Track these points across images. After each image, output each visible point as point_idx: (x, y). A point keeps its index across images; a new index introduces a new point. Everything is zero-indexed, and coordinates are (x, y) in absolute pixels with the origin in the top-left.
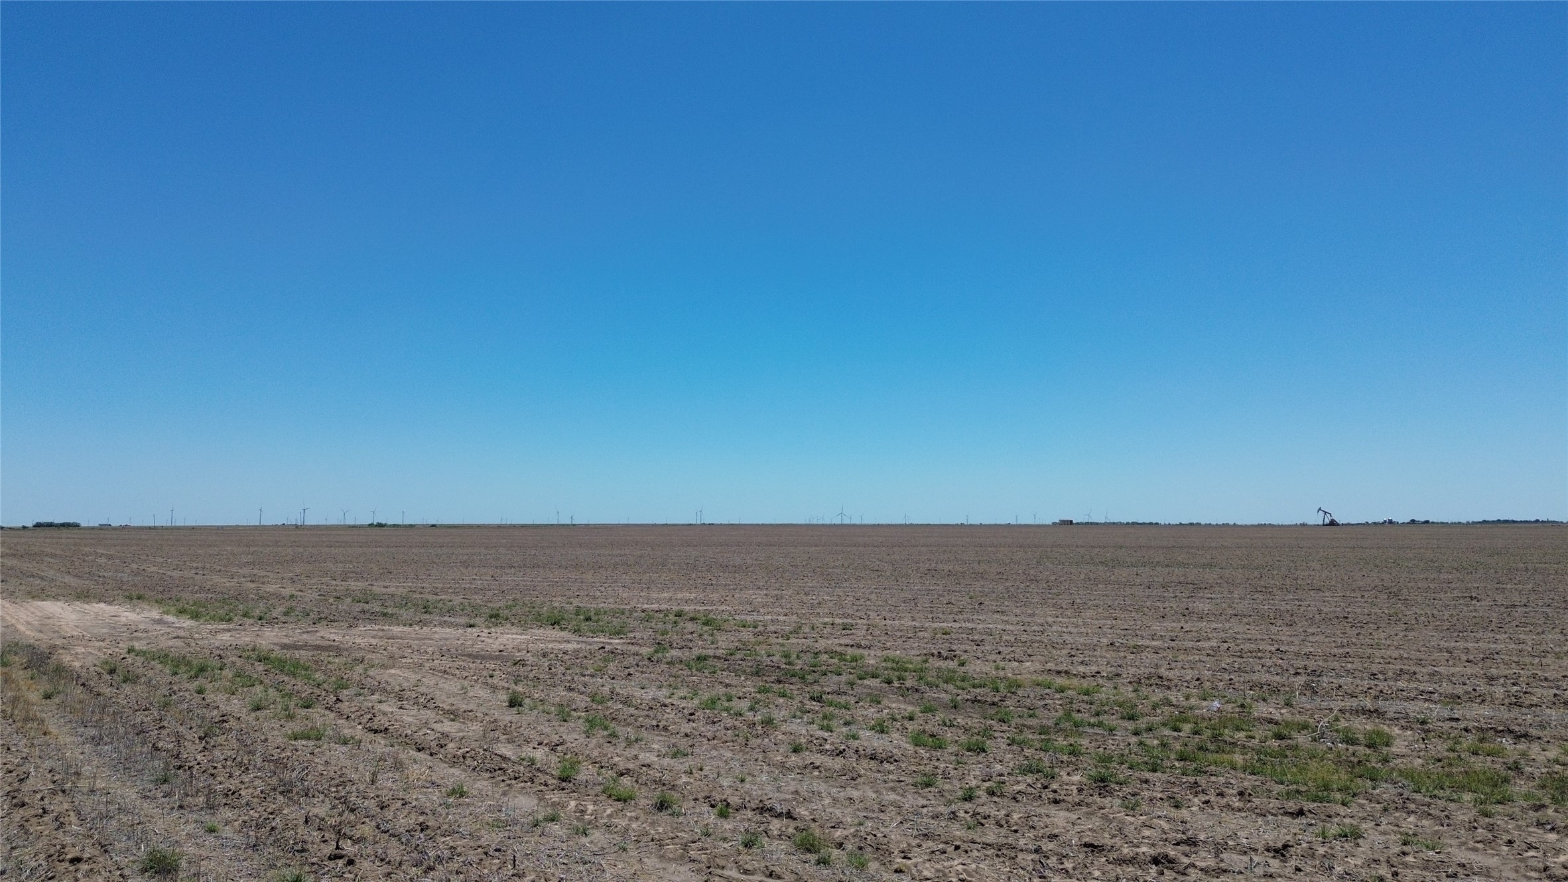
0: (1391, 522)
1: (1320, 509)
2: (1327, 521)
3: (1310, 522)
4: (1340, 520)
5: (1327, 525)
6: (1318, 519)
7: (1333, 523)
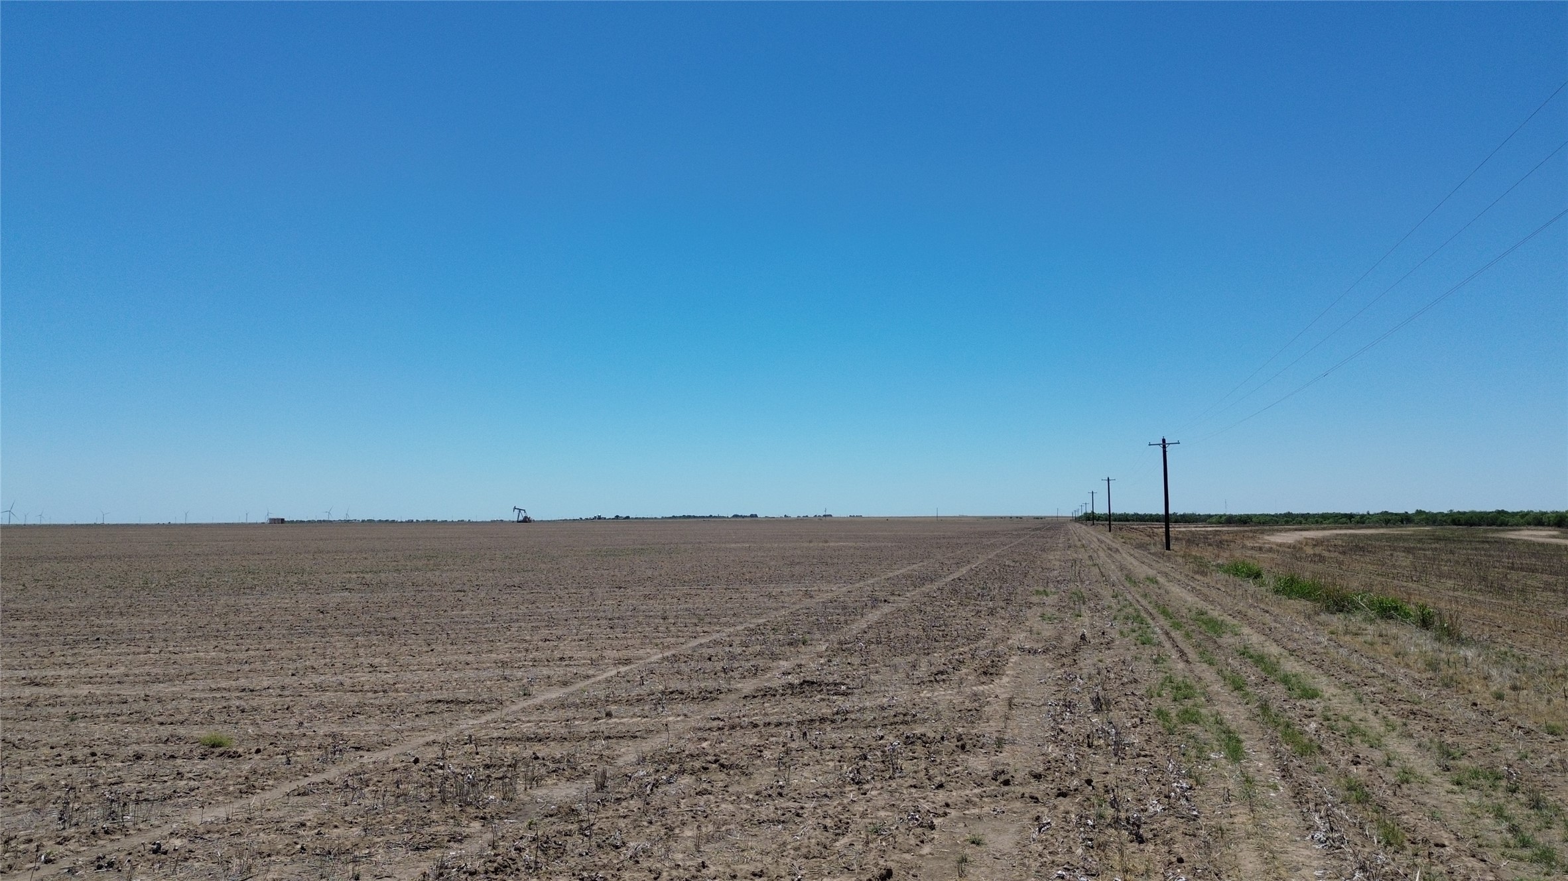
0: (600, 518)
1: (515, 508)
2: (521, 518)
3: (506, 519)
4: (534, 516)
5: (520, 522)
6: (514, 517)
7: (526, 520)
